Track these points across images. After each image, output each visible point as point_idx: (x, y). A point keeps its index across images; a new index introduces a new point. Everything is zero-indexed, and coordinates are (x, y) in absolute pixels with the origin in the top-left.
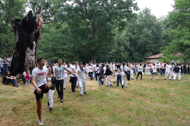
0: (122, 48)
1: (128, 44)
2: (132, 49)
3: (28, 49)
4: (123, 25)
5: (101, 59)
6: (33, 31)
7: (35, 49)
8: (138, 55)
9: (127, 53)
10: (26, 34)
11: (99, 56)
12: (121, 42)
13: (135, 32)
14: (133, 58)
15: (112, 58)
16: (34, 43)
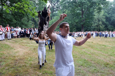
0: (101, 23)
1: (104, 20)
2: (107, 23)
3: (44, 25)
4: (100, 9)
5: (89, 29)
6: (46, 17)
7: (48, 25)
8: (111, 27)
9: (104, 26)
10: (44, 18)
11: (87, 28)
12: (100, 19)
13: (110, 12)
14: (108, 29)
15: (95, 29)
16: (47, 22)
